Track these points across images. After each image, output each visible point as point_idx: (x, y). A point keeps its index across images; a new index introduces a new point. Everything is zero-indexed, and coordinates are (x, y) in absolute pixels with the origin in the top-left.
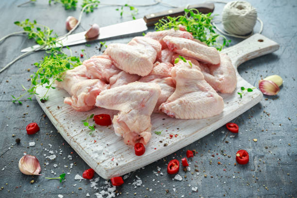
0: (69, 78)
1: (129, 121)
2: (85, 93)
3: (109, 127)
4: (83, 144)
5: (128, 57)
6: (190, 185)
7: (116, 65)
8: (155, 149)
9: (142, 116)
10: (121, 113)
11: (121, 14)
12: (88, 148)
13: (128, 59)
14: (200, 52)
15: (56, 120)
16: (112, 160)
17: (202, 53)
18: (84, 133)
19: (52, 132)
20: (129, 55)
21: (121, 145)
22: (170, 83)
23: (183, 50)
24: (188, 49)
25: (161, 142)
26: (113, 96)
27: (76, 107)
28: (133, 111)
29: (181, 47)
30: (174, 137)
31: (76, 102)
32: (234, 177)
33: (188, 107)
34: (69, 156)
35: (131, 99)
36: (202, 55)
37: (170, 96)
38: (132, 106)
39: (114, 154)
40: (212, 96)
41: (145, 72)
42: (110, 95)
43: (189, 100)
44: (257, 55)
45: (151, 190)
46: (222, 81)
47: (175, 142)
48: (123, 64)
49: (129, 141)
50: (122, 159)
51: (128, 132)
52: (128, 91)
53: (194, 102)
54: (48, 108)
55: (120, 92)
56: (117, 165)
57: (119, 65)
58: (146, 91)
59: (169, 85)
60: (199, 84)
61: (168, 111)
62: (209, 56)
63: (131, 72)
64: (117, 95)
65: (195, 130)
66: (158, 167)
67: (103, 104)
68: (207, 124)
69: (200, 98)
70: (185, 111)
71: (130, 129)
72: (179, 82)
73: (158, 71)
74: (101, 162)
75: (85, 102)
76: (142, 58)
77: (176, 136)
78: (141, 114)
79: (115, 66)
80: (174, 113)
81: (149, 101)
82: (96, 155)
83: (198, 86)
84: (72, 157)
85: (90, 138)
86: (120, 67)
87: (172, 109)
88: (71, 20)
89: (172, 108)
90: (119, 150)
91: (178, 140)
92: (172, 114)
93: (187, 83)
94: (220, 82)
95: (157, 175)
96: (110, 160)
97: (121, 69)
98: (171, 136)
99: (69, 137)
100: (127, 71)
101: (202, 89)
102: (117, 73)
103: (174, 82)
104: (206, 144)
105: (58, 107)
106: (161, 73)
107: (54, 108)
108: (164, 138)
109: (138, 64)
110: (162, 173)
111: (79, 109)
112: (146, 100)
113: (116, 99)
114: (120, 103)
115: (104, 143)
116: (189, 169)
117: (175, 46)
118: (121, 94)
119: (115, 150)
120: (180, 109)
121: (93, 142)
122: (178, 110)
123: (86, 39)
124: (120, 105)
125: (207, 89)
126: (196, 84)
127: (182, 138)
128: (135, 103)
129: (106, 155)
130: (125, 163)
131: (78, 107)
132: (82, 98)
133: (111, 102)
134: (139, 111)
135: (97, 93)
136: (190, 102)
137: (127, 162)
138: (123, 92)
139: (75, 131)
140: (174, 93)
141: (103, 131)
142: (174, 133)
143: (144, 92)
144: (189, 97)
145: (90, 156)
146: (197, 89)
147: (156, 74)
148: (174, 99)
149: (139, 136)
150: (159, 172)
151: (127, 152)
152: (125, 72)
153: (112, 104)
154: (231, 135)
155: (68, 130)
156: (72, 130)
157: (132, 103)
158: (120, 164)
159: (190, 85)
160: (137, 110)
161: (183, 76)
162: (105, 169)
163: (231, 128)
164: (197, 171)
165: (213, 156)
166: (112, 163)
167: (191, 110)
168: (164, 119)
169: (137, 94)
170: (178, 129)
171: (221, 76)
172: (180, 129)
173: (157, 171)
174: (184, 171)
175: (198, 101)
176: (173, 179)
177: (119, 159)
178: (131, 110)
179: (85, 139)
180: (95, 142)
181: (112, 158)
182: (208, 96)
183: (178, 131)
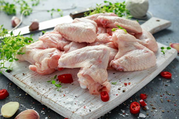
0: (29, 50)
1: (93, 74)
2: (48, 58)
3: (72, 83)
4: (54, 99)
5: (76, 30)
7: (66, 37)
8: (117, 95)
9: (101, 69)
10: (84, 69)
11: (52, 15)
12: (60, 102)
13: (77, 31)
14: (128, 24)
15: (24, 83)
16: (85, 108)
18: (52, 90)
19: (20, 95)
20: (77, 28)
21: (87, 95)
22: (112, 46)
23: (115, 23)
25: (119, 89)
26: (73, 57)
27: (41, 71)
28: (93, 66)
29: (113, 21)
30: (128, 85)
31: (40, 67)
33: (133, 61)
34: (42, 111)
35: (89, 57)
36: (130, 26)
37: (116, 55)
38: (91, 62)
39: (84, 103)
40: (147, 52)
41: (92, 39)
42: (71, 57)
43: (132, 55)
44: (159, 29)
47: (130, 88)
48: (73, 36)
49: (94, 91)
50: (93, 106)
51: (93, 84)
53: (136, 56)
54: (14, 76)
56: (90, 111)
57: (69, 37)
59: (112, 48)
61: (118, 66)
62: (135, 27)
63: (80, 41)
65: (141, 79)
66: (122, 110)
67: (65, 65)
68: (149, 73)
69: (140, 54)
70: (131, 64)
71: (95, 80)
72: (121, 44)
73: (101, 38)
74: (75, 110)
75: (48, 65)
76: (88, 29)
77: (129, 84)
78: (100, 68)
79: (65, 39)
80: (123, 67)
81: (104, 58)
82: (69, 106)
83: (135, 46)
84: (45, 112)
85: (58, 94)
86: (70, 39)
87: (121, 64)
88: (15, 19)
90: (87, 99)
91: (132, 87)
92: (122, 68)
93: (126, 44)
94: (147, 44)
95: (124, 116)
96: (82, 108)
97: (71, 40)
98: (126, 84)
99: (39, 95)
100: (76, 40)
101: (138, 48)
102: (68, 44)
103: (116, 45)
104: (152, 89)
105: (23, 74)
106: (104, 40)
107: (20, 76)
108: (120, 86)
109: (86, 34)
110: (127, 114)
111: (44, 72)
112: (101, 57)
113: (76, 59)
114: (80, 62)
115: (72, 96)
116: (147, 108)
117: (108, 22)
119: (84, 100)
120: (127, 62)
121: (63, 96)
122: (125, 64)
123: (30, 30)
124: (81, 63)
125: (143, 48)
126: (133, 44)
127: (135, 85)
128: (93, 60)
129: (77, 105)
130: (97, 109)
131: (42, 70)
132: (45, 62)
133: (72, 62)
134: (98, 66)
135: (57, 58)
136: (134, 57)
137: (98, 108)
138: (81, 53)
139: (43, 89)
140: (118, 53)
141: (69, 87)
142: (127, 82)
143: (99, 51)
144: (131, 54)
145: (64, 107)
146: (135, 48)
147: (100, 41)
148: (120, 57)
149: (102, 86)
150: (124, 114)
151: (95, 100)
152: (75, 42)
153: (74, 64)
154: (167, 80)
155: (37, 90)
156: (41, 89)
157: (91, 60)
158: (92, 110)
159: (128, 46)
160: (96, 65)
161: (122, 39)
162: (80, 115)
163: (166, 75)
164: (154, 109)
165: (161, 96)
166: (86, 110)
167: (136, 63)
168: (114, 73)
169: (93, 53)
170: (128, 79)
171: (146, 40)
172: (130, 78)
173: (122, 113)
174: (144, 110)
175: (139, 56)
176: (138, 118)
177: (90, 106)
178: (91, 66)
179: (55, 95)
180: (65, 95)
181: (84, 107)
182: (145, 52)
183: (129, 80)
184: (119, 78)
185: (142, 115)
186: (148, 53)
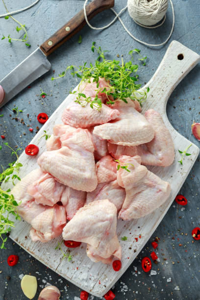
4: (69, 274)
6: (164, 278)
7: (60, 182)
8: (128, 258)
10: (91, 246)
12: (75, 278)
15: (32, 253)
16: (100, 283)
17: (137, 140)
18: (63, 261)
24: (123, 141)
25: (130, 248)
28: (102, 243)
29: (114, 140)
30: (139, 238)
31: (43, 237)
32: (195, 257)
33: (143, 211)
34: (59, 280)
35: (95, 233)
38: (98, 238)
39: (98, 277)
42: (75, 233)
43: (142, 204)
45: (137, 292)
46: (163, 161)
47: (141, 244)
48: (68, 183)
50: (107, 279)
52: (89, 226)
53: (147, 204)
54: (17, 240)
55: (83, 228)
56: (105, 286)
58: (106, 222)
60: (146, 182)
64: (82, 232)
66: (135, 267)
69: (151, 198)
74: (92, 288)
76: (86, 179)
77: (140, 236)
78: (109, 241)
81: (111, 229)
82: (85, 283)
83: (145, 184)
85: (71, 266)
86: (65, 185)
89: (130, 216)
90: (100, 270)
91: (143, 240)
93: (135, 185)
94: (161, 162)
95: (136, 275)
98: (137, 239)
101: (150, 186)
104: (164, 227)
105: (26, 237)
106: (107, 180)
107: (23, 239)
108: (131, 243)
110: (139, 273)
112: (108, 229)
113: (82, 235)
114: (87, 237)
115: (85, 267)
116: (158, 260)
118: (85, 230)
119: (97, 272)
120: (137, 214)
121: (76, 269)
125: (154, 185)
126: (142, 182)
127: (146, 237)
128: (100, 235)
129: (93, 280)
130: (111, 282)
134: (107, 239)
136: (144, 205)
137: (112, 280)
139: (55, 261)
140: (126, 199)
141: (79, 254)
142: (138, 234)
143: (104, 222)
144: (141, 200)
150: (137, 272)
151: (108, 270)
153: (80, 238)
154: (183, 208)
156: (52, 260)
157: (98, 236)
158: (107, 285)
159: (138, 186)
160: (104, 240)
162: (97, 293)
164: (165, 260)
165: (173, 238)
166: (101, 286)
169: (99, 228)
170: (139, 227)
172: (141, 226)
173: (135, 271)
174: (155, 264)
175: (150, 202)
176: (150, 276)
177: (104, 281)
178: (100, 243)
179: (68, 268)
180: (77, 268)
181: (98, 282)
182: (158, 192)
183: (140, 230)
184: (129, 228)
185: (153, 273)
186: (161, 192)
